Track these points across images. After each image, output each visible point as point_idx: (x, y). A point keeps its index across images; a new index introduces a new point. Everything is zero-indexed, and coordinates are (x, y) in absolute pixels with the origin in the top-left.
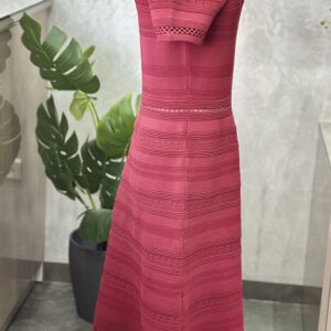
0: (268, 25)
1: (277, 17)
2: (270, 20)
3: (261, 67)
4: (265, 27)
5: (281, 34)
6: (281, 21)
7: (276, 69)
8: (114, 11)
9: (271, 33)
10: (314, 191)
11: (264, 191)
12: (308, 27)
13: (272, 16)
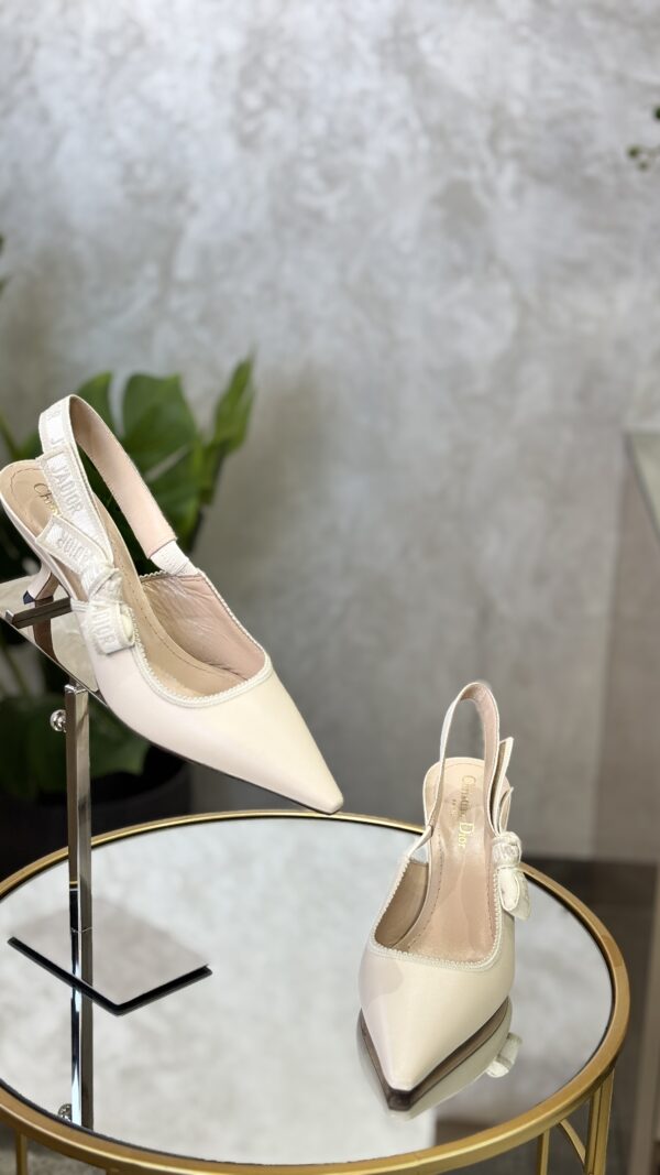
0: (483, 166)
1: (507, 145)
2: (485, 153)
3: (465, 287)
4: (474, 175)
5: (518, 192)
6: (518, 156)
7: (504, 290)
8: (56, 141)
9: (490, 189)
10: (615, 616)
11: (485, 614)
12: (593, 170)
13: (493, 139)
